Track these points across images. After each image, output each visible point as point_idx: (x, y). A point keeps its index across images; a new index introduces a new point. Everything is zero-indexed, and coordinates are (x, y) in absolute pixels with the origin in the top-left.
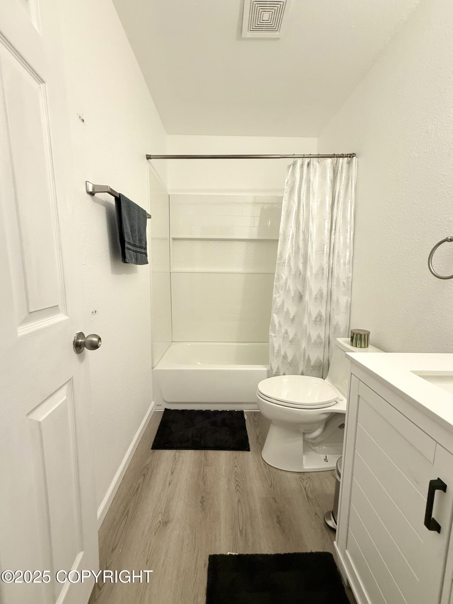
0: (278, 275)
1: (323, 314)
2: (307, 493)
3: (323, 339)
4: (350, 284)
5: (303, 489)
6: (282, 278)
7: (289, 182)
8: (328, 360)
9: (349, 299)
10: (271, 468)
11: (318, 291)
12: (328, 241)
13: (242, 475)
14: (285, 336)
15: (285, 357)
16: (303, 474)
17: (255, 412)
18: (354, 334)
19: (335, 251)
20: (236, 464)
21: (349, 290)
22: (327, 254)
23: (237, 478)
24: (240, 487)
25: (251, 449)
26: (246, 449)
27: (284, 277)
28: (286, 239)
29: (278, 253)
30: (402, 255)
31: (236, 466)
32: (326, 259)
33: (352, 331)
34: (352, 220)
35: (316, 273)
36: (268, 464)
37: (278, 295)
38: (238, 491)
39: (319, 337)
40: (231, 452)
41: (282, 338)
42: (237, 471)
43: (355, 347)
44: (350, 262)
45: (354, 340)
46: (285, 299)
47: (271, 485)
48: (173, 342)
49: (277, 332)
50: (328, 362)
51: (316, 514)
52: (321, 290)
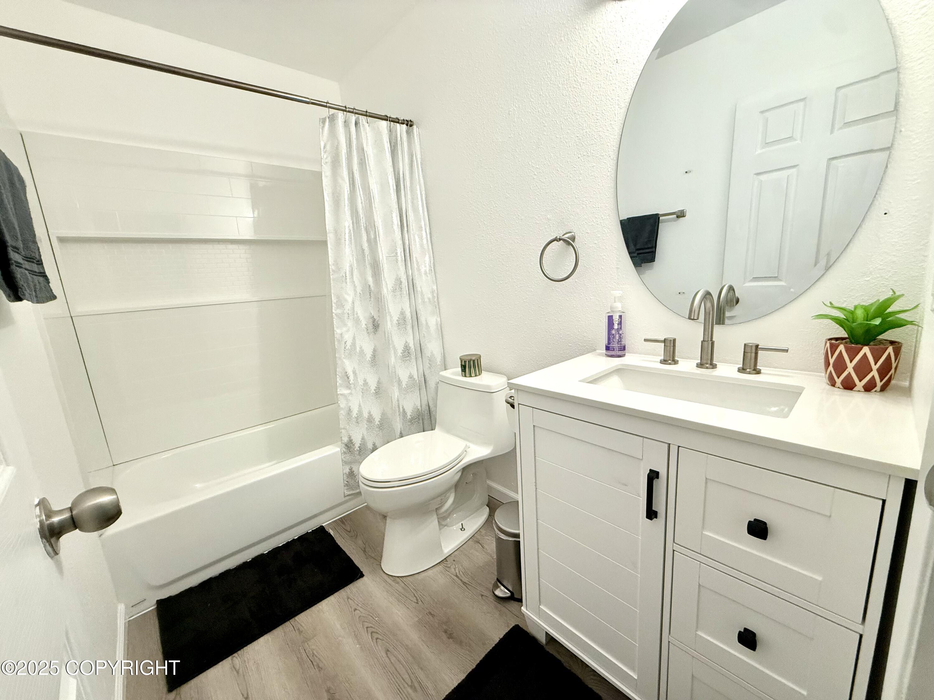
0: (338, 297)
1: (411, 345)
2: (461, 580)
3: (416, 379)
4: (436, 299)
5: (455, 578)
6: (346, 300)
7: (328, 147)
8: (427, 404)
9: (439, 319)
10: (405, 579)
11: (399, 314)
12: (400, 242)
13: (372, 615)
14: (365, 388)
15: (370, 420)
16: (446, 561)
17: (341, 518)
18: (465, 362)
19: (413, 256)
20: (355, 607)
21: (436, 308)
22: (402, 260)
23: (366, 625)
24: (377, 633)
25: (364, 573)
26: (358, 577)
27: (350, 299)
28: (340, 239)
29: (330, 263)
30: (501, 258)
31: (355, 610)
32: (402, 268)
33: (462, 358)
34: (426, 213)
35: (392, 289)
36: (398, 577)
37: (345, 329)
38: (378, 640)
39: (411, 378)
40: (336, 594)
41: (361, 393)
42: (360, 614)
43: (469, 377)
44: (431, 270)
45: (466, 369)
46: (355, 333)
47: (417, 600)
48: (114, 465)
49: (352, 386)
50: (428, 407)
51: (482, 595)
52: (402, 313)
